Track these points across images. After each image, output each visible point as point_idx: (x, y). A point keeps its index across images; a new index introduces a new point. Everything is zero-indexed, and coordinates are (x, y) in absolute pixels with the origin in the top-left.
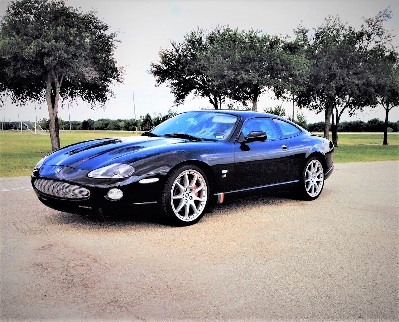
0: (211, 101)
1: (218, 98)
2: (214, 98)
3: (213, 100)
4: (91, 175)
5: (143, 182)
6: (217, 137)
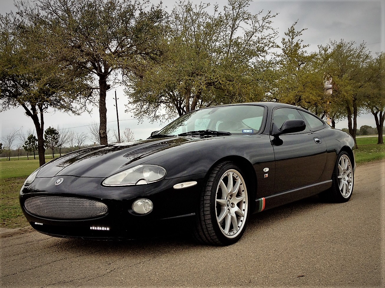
0: (28, 113)
1: (37, 107)
2: (31, 109)
3: (32, 112)
4: (107, 182)
5: (177, 186)
6: (245, 131)
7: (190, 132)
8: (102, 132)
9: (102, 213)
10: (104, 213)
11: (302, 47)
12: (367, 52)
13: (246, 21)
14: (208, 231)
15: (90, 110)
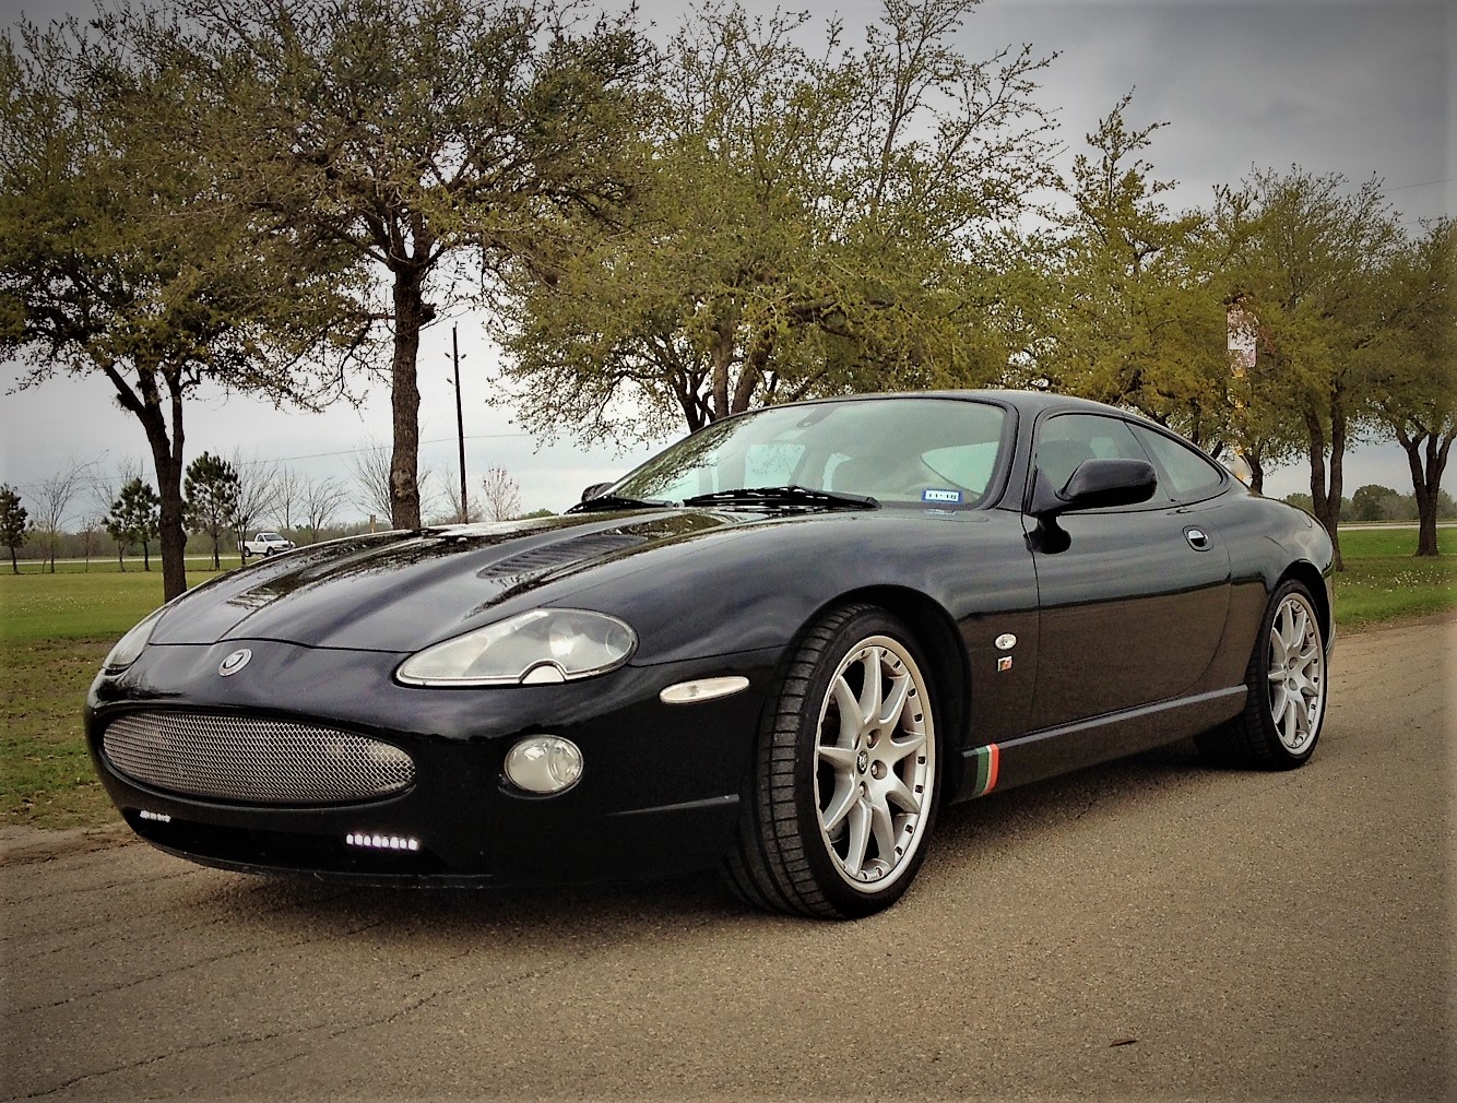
0: (127, 399)
4: (412, 671)
5: (676, 694)
6: (931, 495)
7: (729, 493)
8: (400, 478)
9: (393, 786)
10: (399, 785)
11: (1149, 189)
12: (1387, 217)
13: (946, 83)
14: (783, 863)
15: (357, 395)
